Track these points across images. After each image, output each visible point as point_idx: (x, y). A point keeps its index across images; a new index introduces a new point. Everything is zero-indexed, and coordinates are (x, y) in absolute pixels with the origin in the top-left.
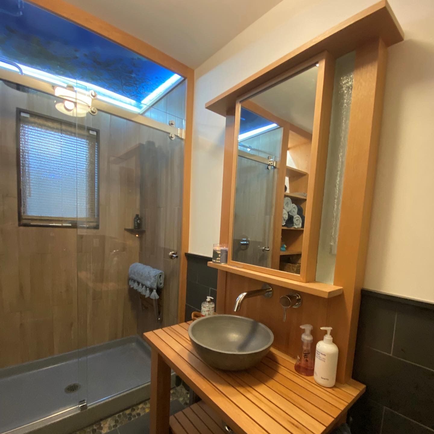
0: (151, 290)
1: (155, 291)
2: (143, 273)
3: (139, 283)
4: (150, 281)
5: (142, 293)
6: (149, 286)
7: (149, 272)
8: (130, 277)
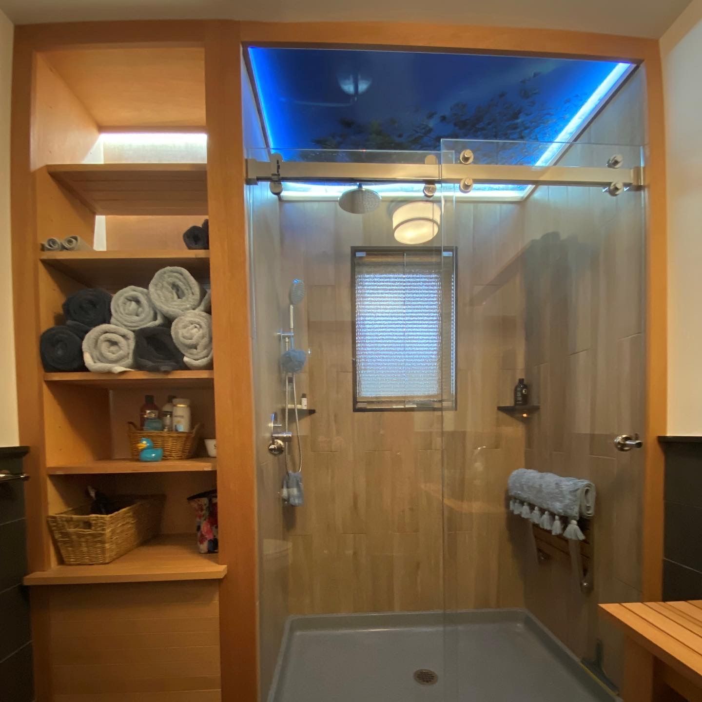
0: (565, 521)
1: (574, 522)
2: (543, 486)
3: (532, 507)
4: (561, 502)
5: (543, 525)
6: (561, 511)
7: (557, 484)
8: (512, 493)
